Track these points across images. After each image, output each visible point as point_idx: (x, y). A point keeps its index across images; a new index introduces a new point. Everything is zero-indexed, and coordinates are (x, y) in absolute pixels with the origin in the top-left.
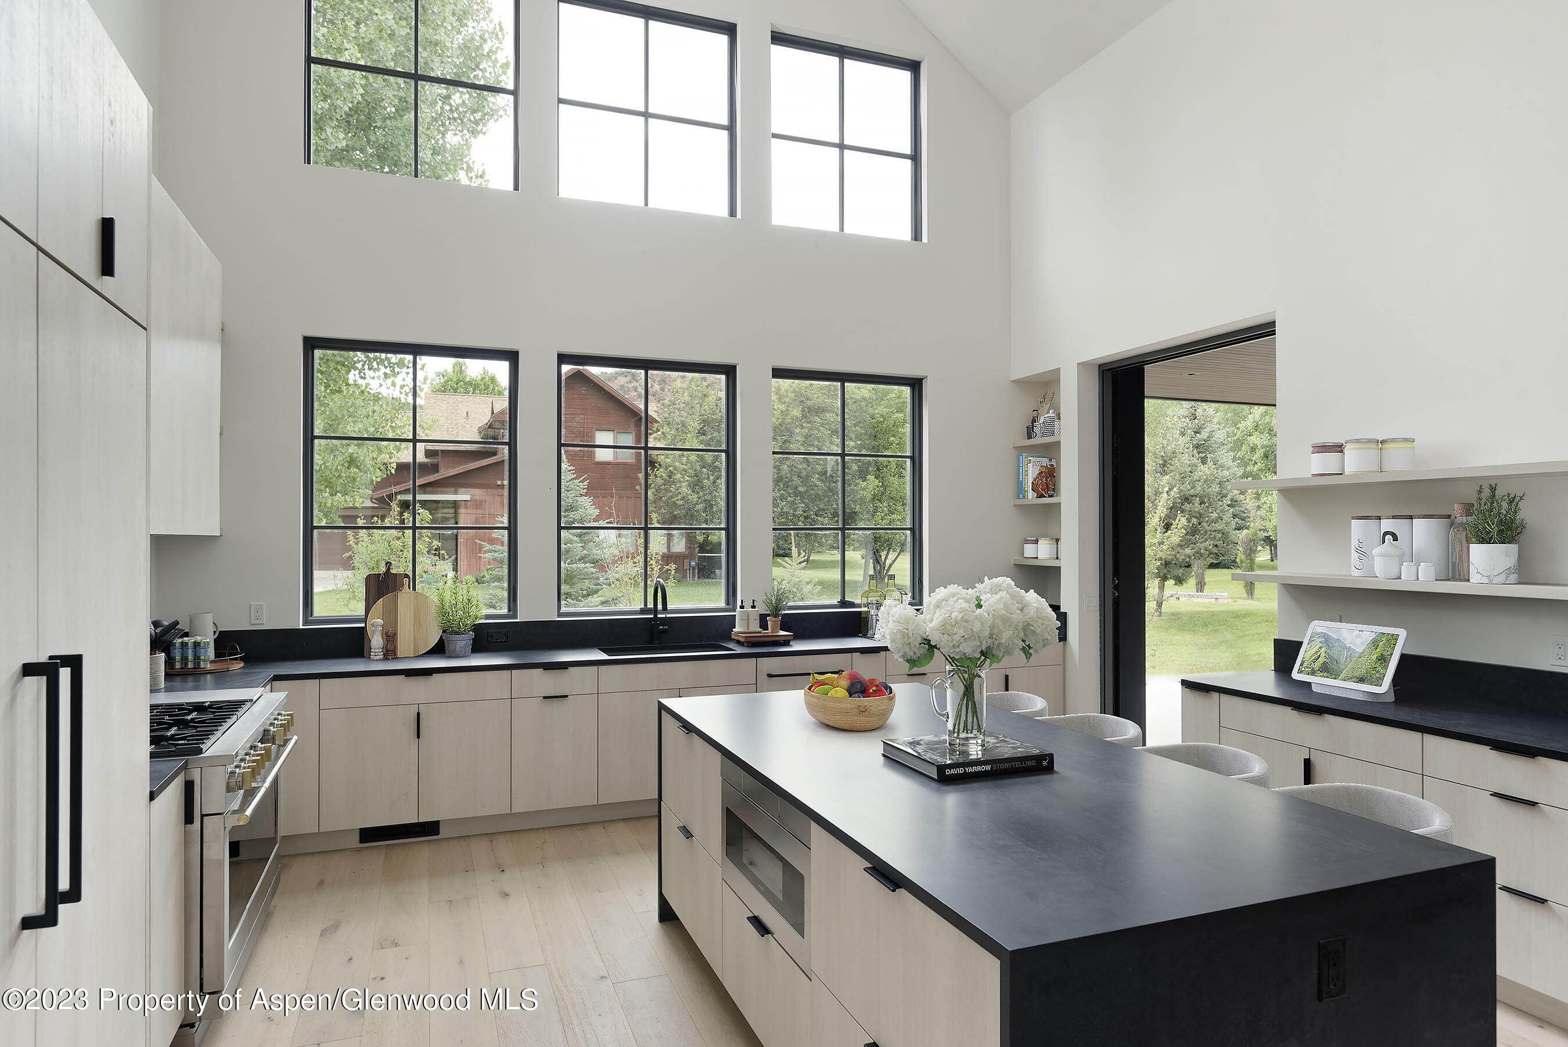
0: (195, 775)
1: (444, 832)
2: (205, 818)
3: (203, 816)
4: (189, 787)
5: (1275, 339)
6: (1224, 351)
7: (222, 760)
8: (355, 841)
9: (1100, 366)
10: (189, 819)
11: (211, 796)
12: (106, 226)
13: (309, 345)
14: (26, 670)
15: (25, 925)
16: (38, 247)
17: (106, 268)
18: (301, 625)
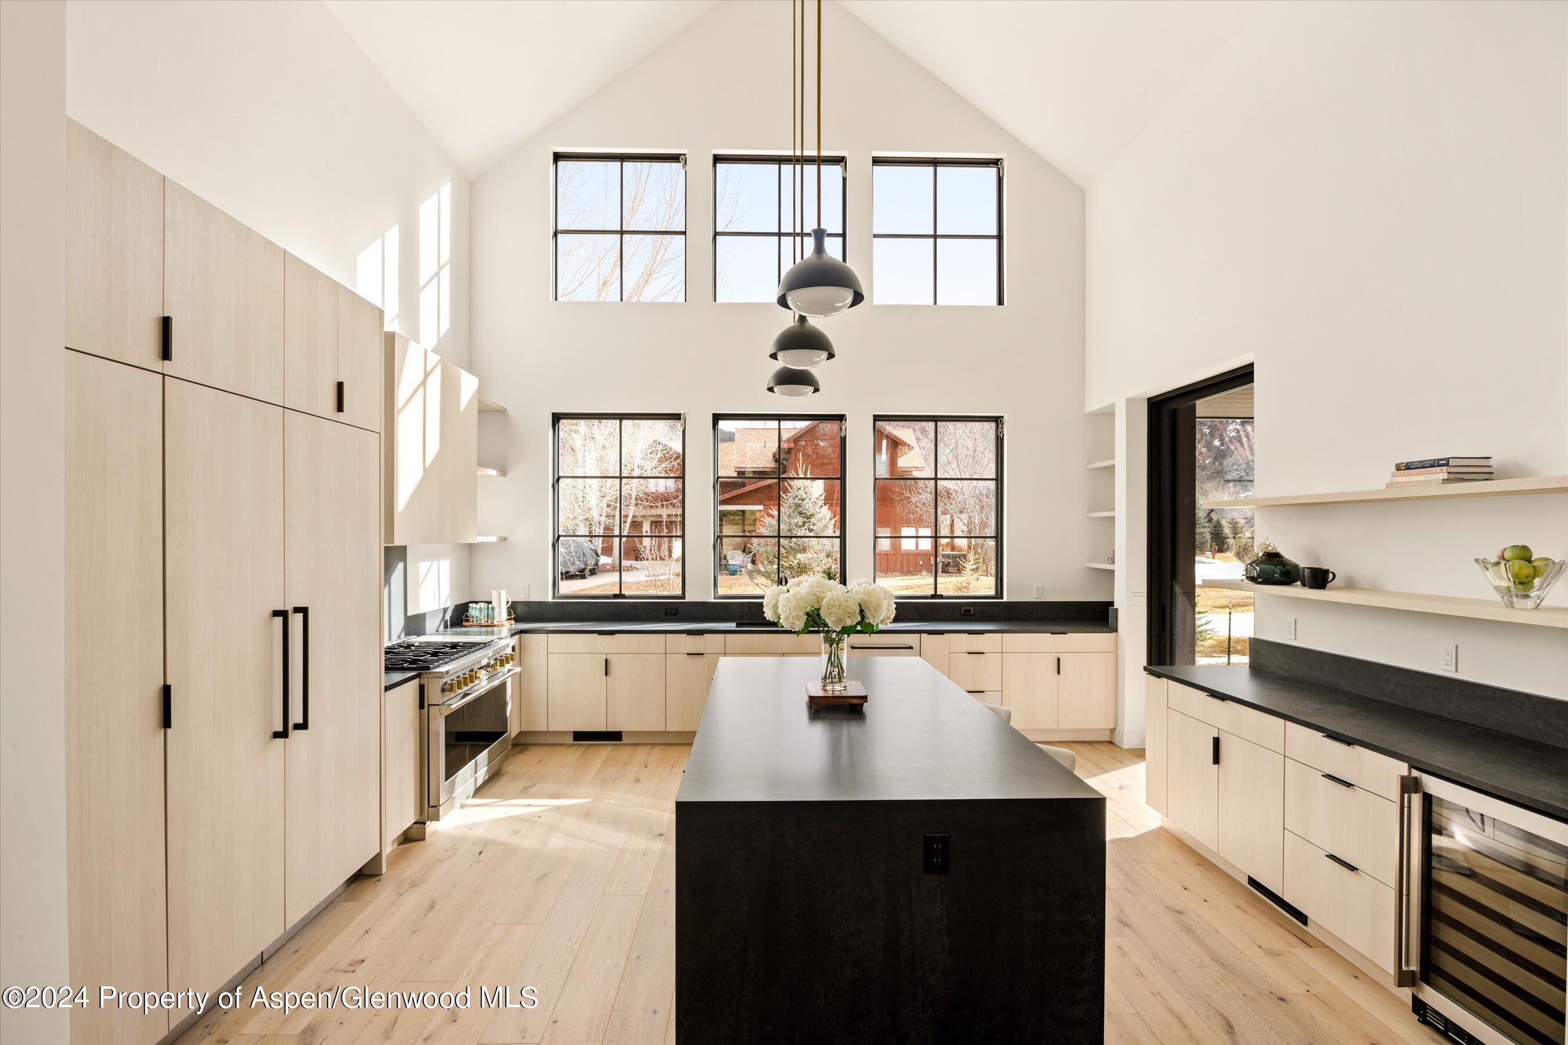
0: (425, 681)
1: (625, 739)
2: (430, 707)
3: (429, 705)
4: (422, 688)
5: (1252, 389)
6: (1244, 392)
7: (441, 675)
8: (570, 740)
9: (1149, 399)
10: (422, 706)
11: (433, 694)
12: (340, 386)
13: (557, 418)
14: (276, 613)
15: (276, 735)
16: (284, 407)
17: (340, 408)
18: (550, 599)
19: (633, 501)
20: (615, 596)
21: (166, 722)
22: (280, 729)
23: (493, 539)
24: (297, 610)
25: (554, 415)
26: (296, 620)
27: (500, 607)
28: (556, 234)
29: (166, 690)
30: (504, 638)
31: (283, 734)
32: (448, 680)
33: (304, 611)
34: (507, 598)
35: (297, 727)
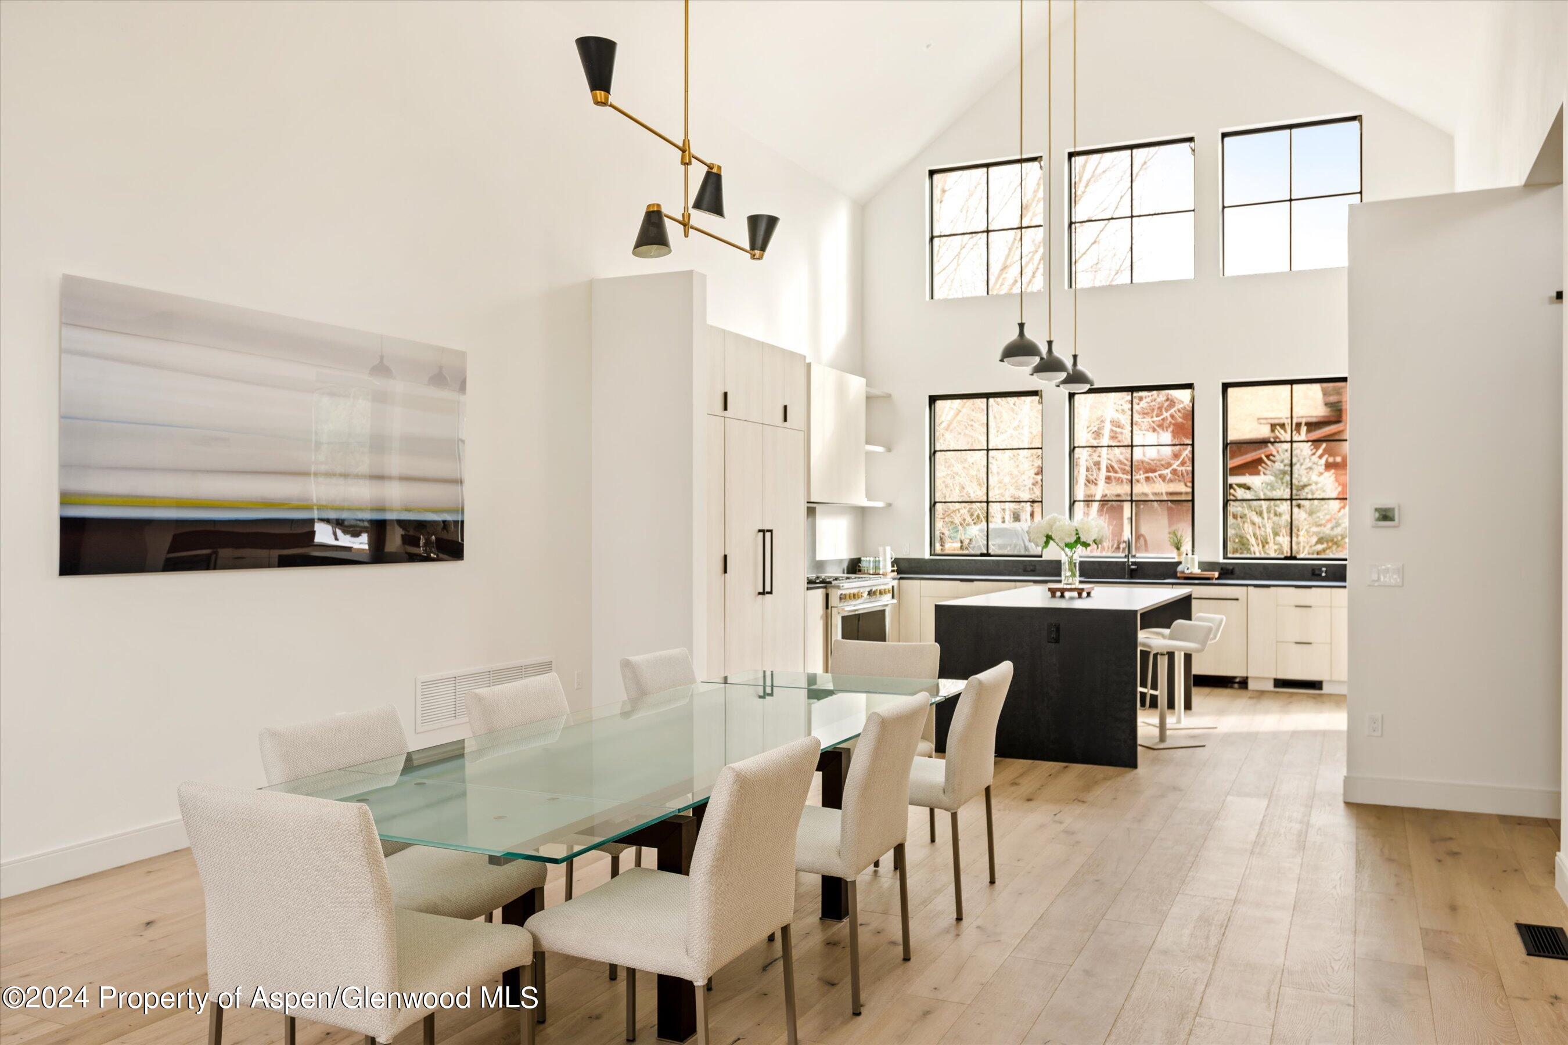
0: (829, 591)
2: (832, 606)
4: (827, 596)
7: (839, 587)
10: (827, 607)
11: (834, 600)
12: (785, 407)
13: (933, 399)
14: (760, 531)
15: (760, 593)
16: (762, 424)
17: (785, 420)
18: (927, 556)
19: (1103, 473)
20: (982, 555)
21: (725, 571)
22: (761, 591)
23: (880, 504)
24: (768, 531)
25: (930, 397)
26: (768, 535)
27: (885, 560)
28: (932, 238)
29: (725, 557)
30: (889, 580)
31: (763, 593)
32: (844, 592)
33: (771, 531)
34: (891, 554)
35: (768, 593)
